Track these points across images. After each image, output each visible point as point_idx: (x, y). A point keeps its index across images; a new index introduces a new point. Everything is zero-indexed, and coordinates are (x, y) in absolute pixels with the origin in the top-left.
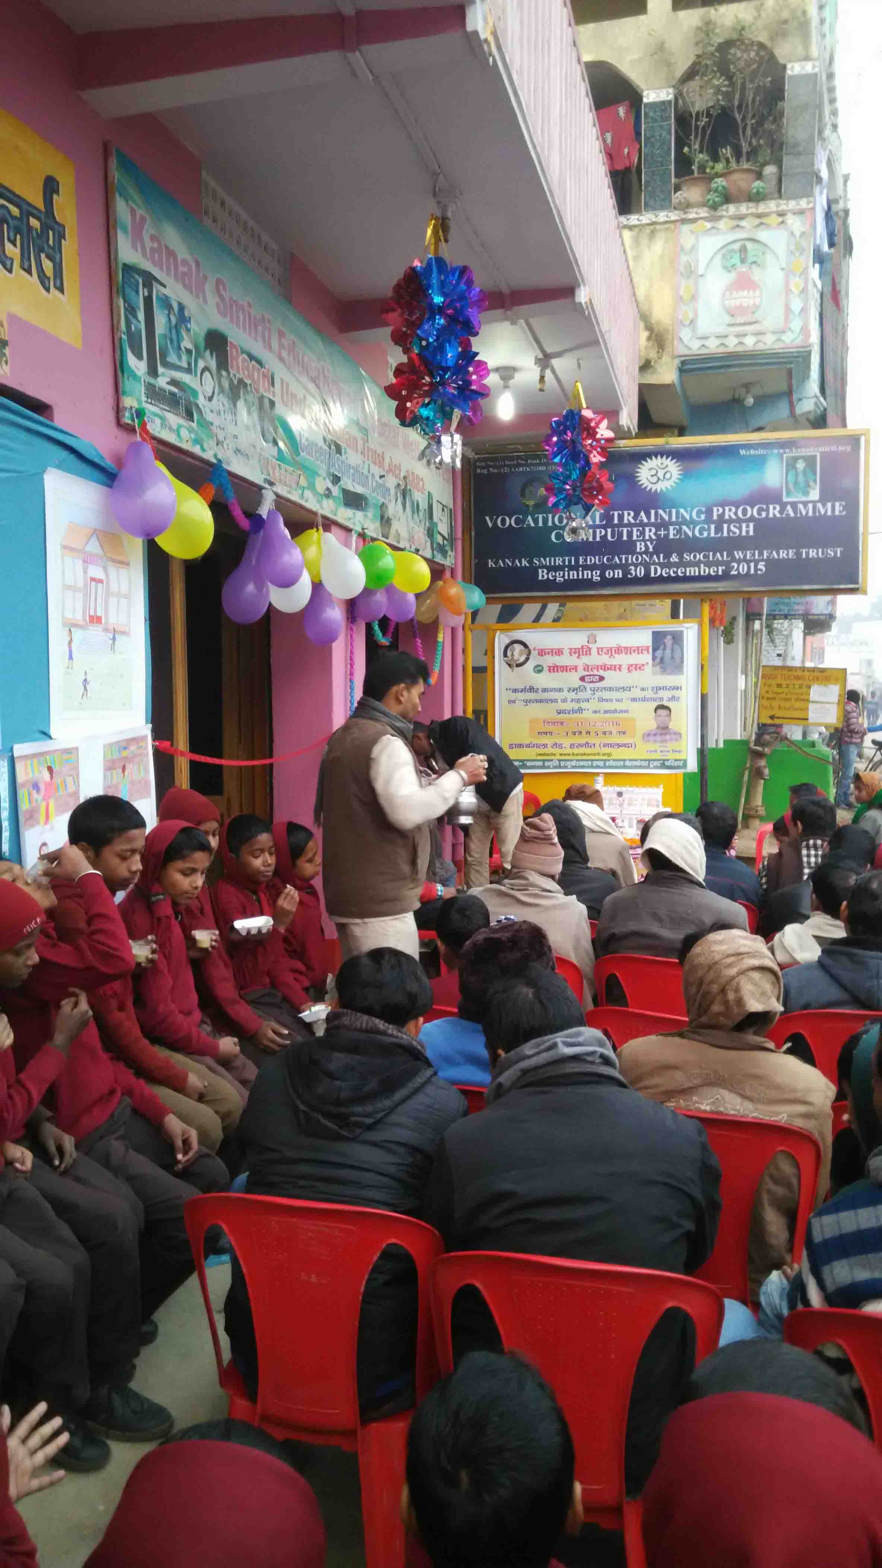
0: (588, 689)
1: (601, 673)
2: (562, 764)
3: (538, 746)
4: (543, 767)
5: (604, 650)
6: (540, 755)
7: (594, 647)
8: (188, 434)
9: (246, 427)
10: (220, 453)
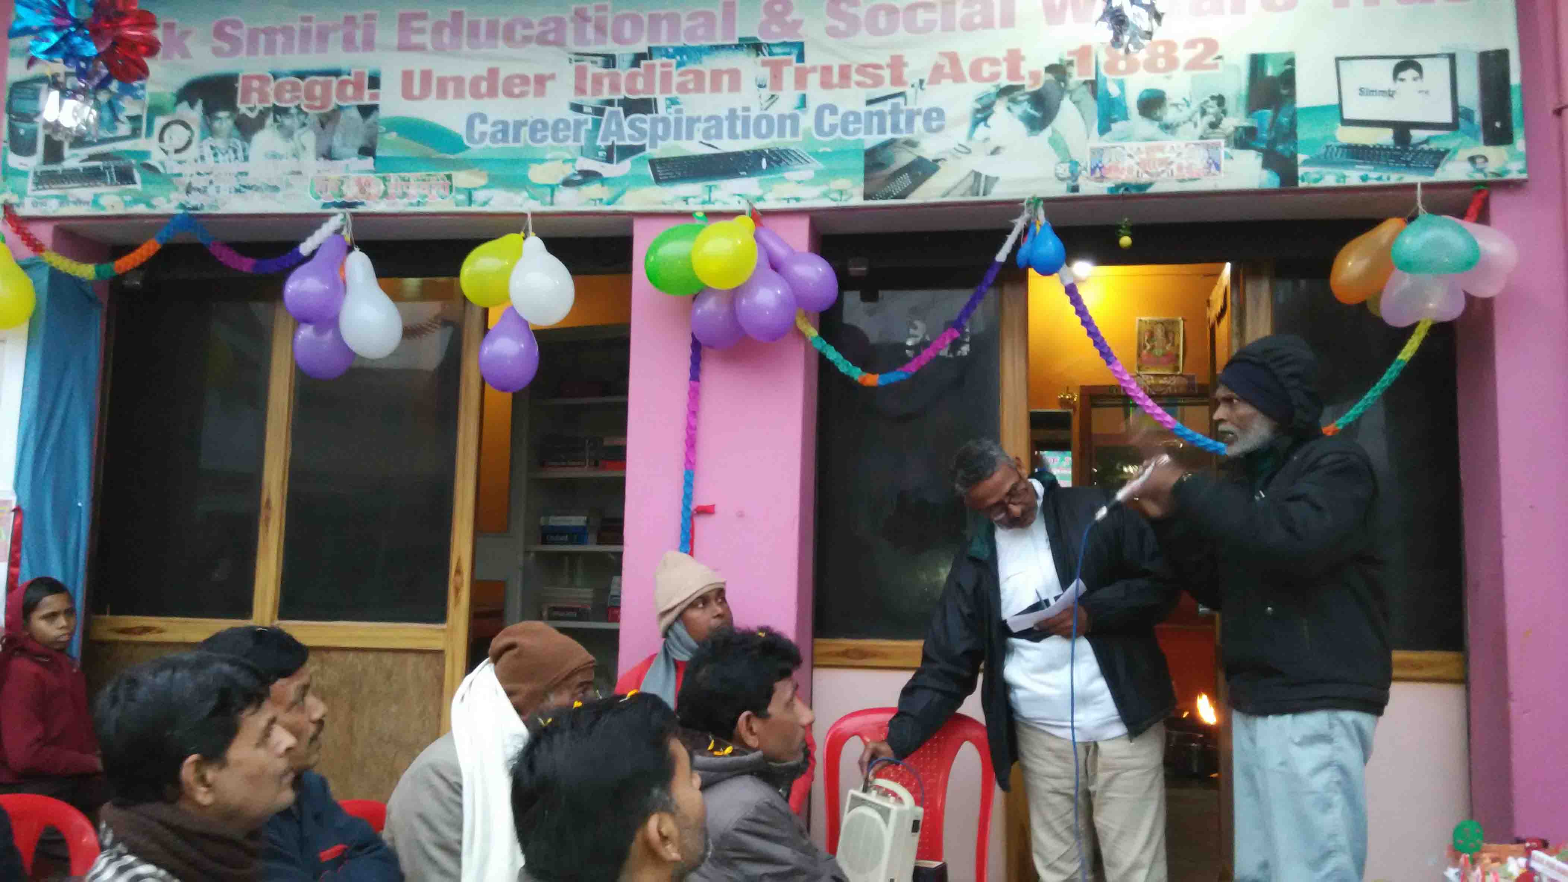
8: (117, 199)
9: (275, 156)
10: (194, 200)
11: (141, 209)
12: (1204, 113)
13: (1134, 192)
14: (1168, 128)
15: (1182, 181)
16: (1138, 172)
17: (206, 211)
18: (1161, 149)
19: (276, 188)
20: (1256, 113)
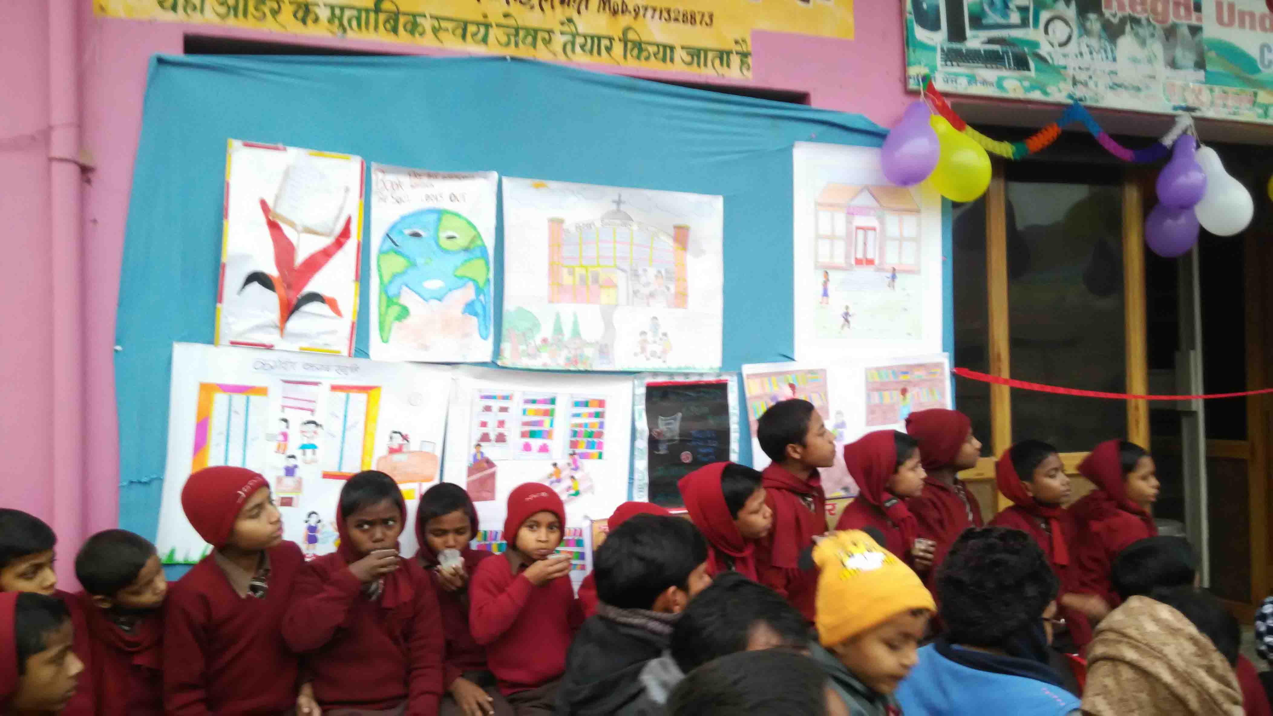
8: (1017, 83)
9: (1135, 60)
10: (1079, 92)
11: (1036, 95)
17: (1089, 103)
19: (1138, 89)
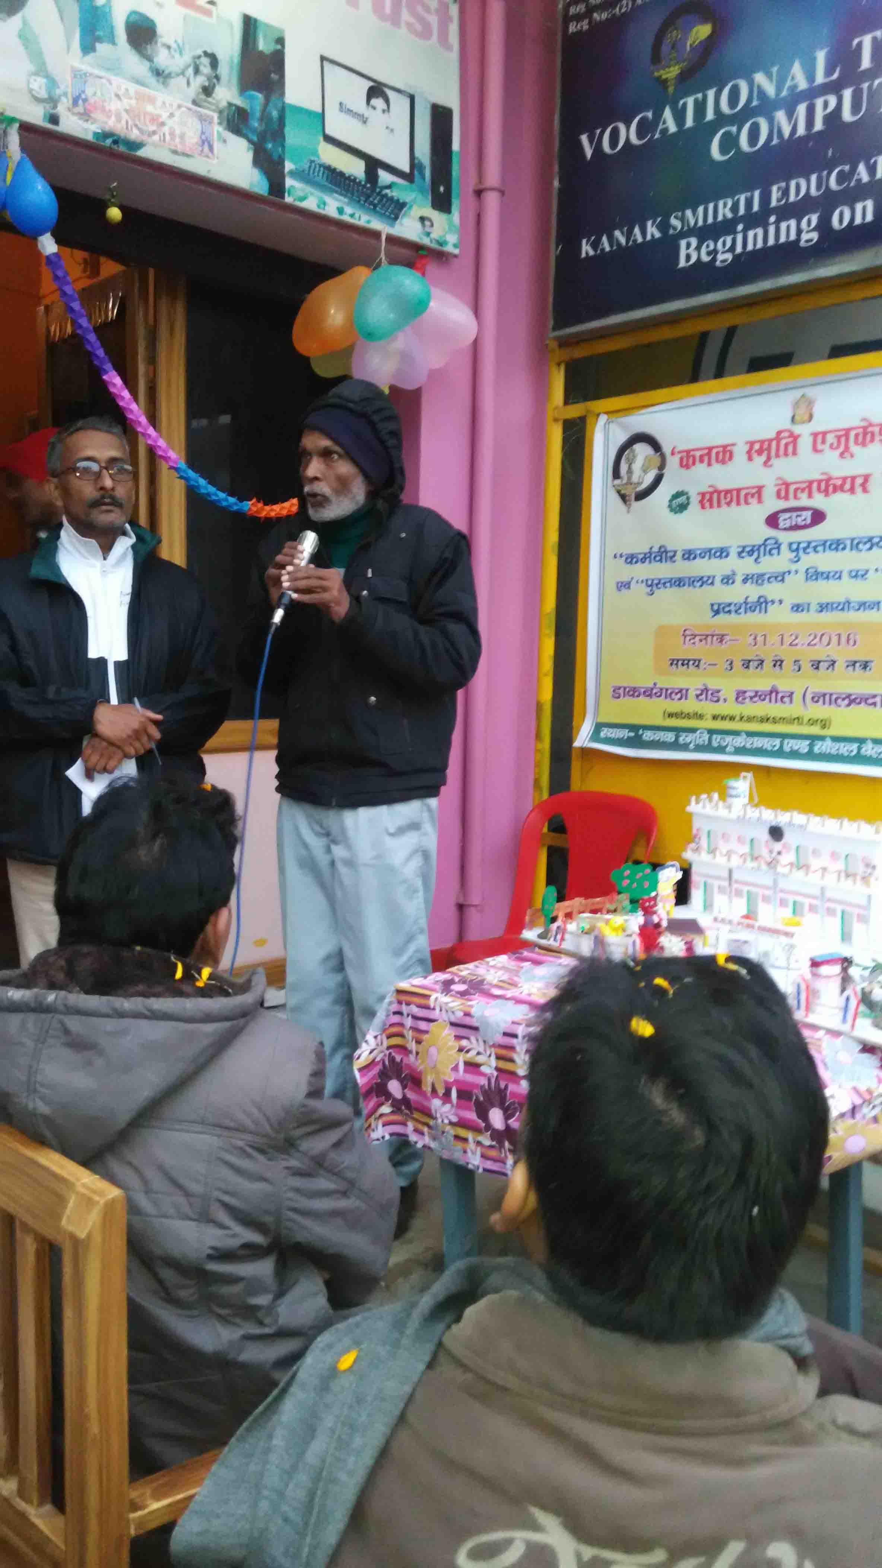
0: (784, 548)
1: (818, 501)
2: (716, 740)
3: (668, 693)
4: (675, 746)
5: (830, 438)
6: (671, 715)
7: (804, 431)
12: (197, 71)
13: (122, 148)
14: (158, 73)
15: (175, 152)
16: (127, 122)
18: (152, 100)
20: (248, 93)
